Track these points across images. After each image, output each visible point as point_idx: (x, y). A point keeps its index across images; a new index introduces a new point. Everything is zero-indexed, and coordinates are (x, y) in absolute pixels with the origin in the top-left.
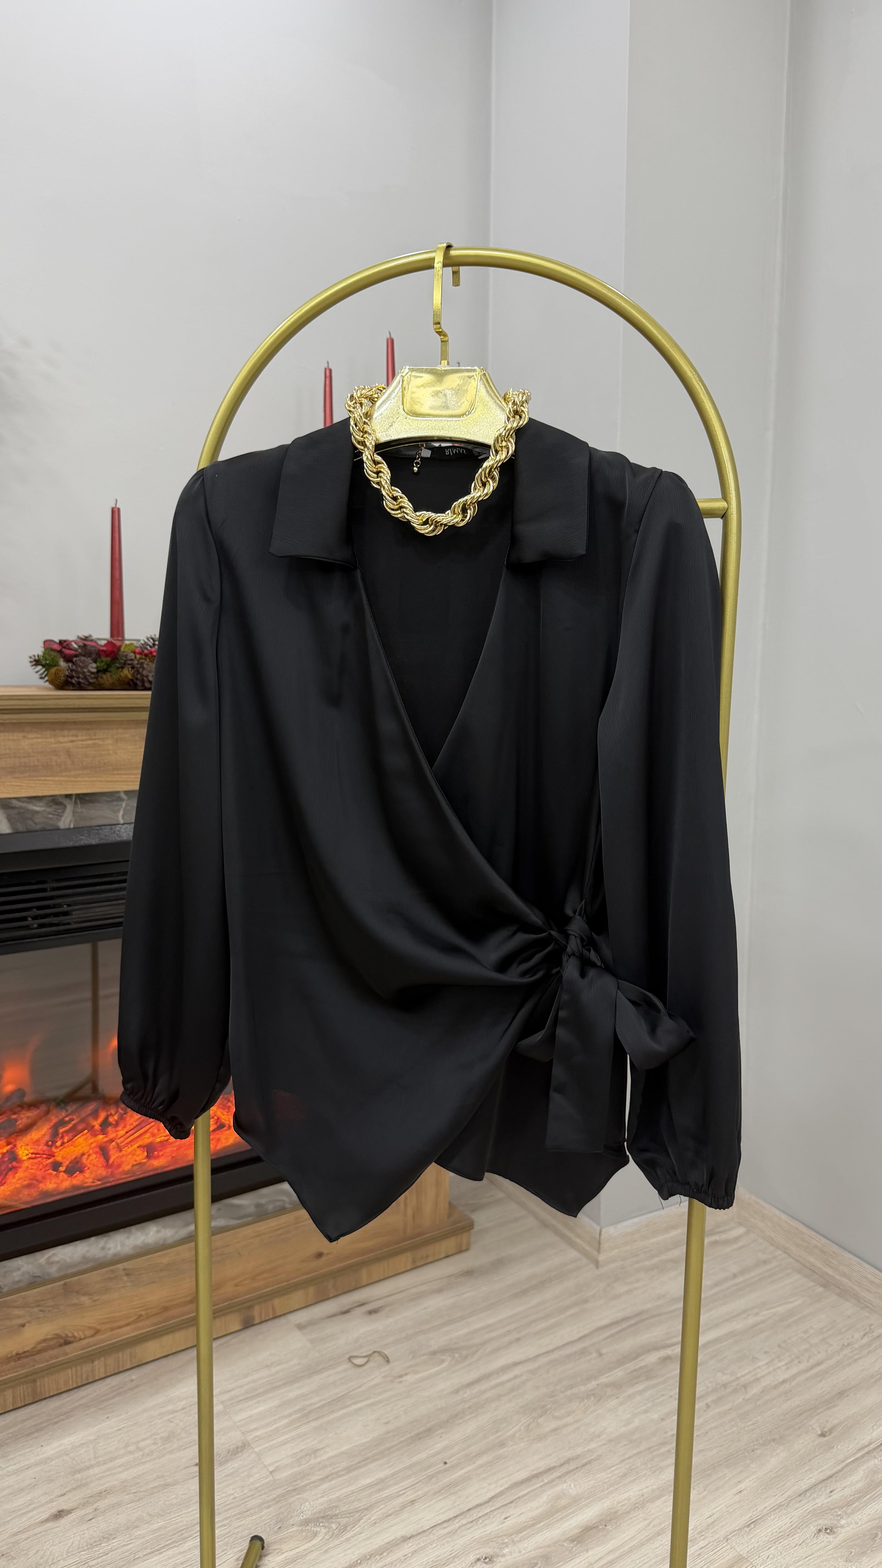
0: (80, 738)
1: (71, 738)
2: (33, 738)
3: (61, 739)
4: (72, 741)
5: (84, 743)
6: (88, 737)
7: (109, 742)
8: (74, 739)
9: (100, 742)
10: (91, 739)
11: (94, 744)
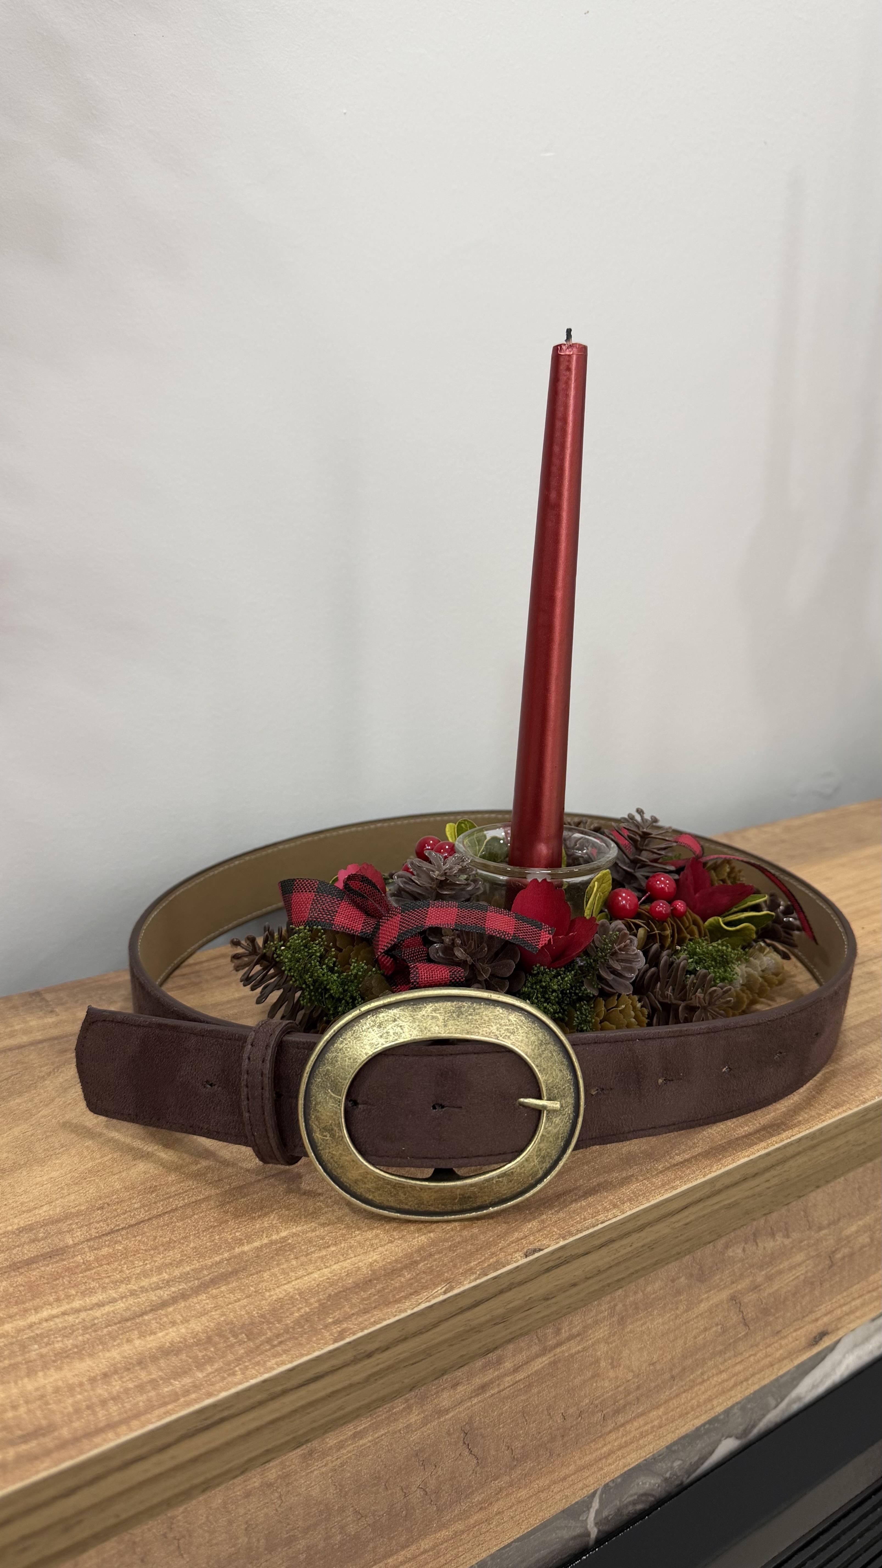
0: (508, 1365)
1: (477, 1381)
2: (340, 1446)
3: (446, 1399)
4: (483, 1388)
5: (520, 1376)
6: (535, 1349)
7: (601, 1332)
8: (491, 1374)
9: (574, 1347)
10: (544, 1352)
11: (554, 1363)
